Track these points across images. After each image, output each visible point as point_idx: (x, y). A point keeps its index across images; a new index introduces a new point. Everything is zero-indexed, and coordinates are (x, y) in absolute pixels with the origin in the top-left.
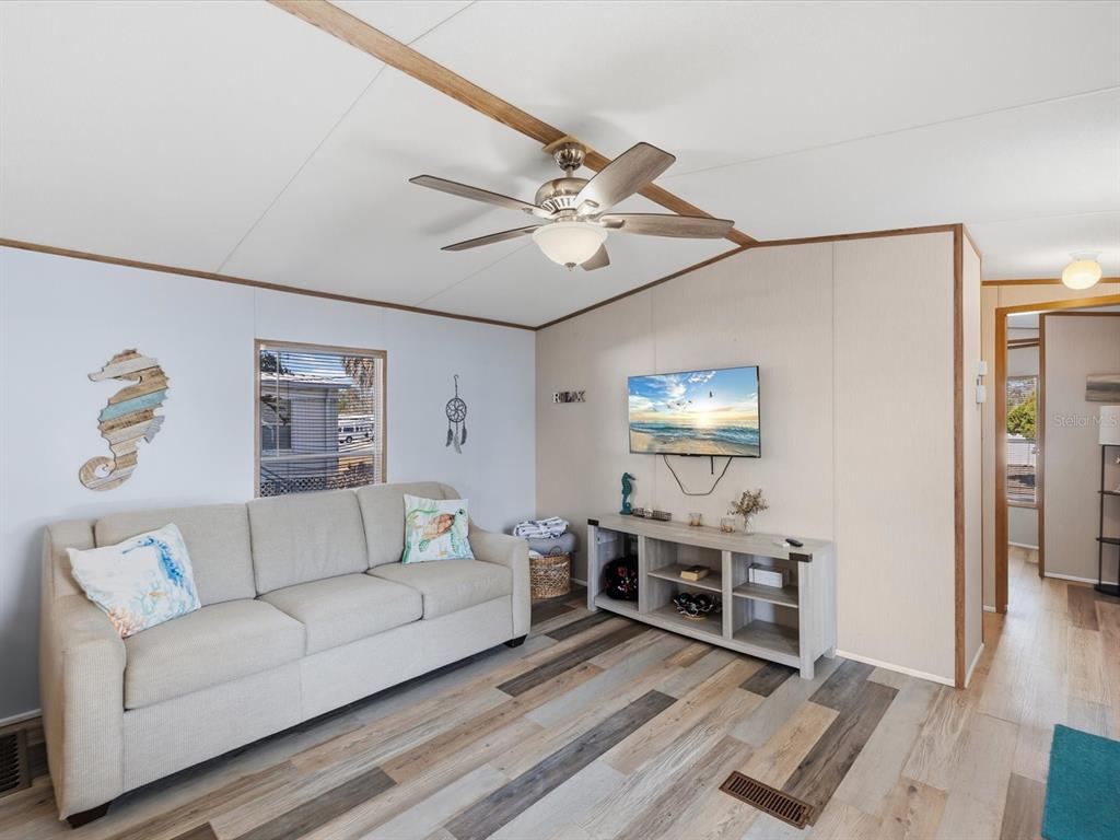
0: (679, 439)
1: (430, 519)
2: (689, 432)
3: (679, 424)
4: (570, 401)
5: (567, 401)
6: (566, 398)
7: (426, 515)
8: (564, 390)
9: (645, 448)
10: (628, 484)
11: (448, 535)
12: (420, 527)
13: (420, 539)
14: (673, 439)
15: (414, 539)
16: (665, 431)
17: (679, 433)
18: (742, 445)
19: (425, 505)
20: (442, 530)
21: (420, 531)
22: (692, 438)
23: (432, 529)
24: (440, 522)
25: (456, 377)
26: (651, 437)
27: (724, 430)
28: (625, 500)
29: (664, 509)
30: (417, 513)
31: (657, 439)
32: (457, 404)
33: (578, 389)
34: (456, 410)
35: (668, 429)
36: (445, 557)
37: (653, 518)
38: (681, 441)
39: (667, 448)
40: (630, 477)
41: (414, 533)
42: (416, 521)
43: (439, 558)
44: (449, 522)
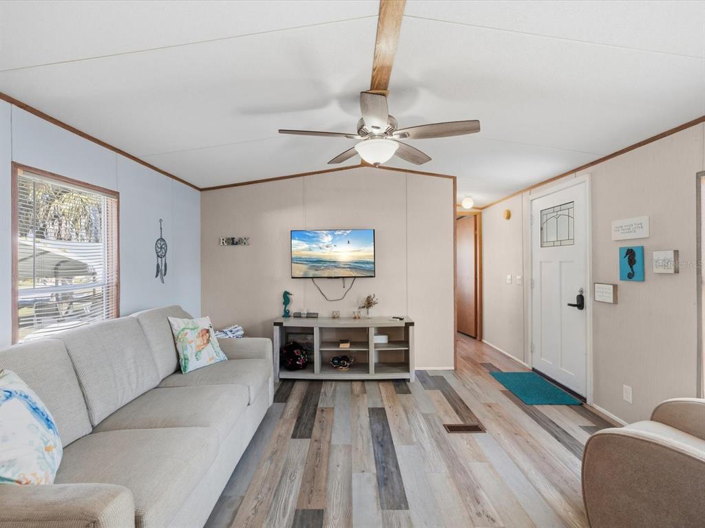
0: (327, 268)
1: (197, 334)
2: (334, 264)
3: (328, 259)
4: (237, 244)
5: (233, 244)
6: (232, 242)
7: (193, 332)
8: (230, 236)
9: (301, 274)
10: (286, 298)
11: (210, 344)
12: (192, 341)
13: (194, 351)
14: (322, 268)
15: (189, 352)
16: (317, 263)
17: (328, 264)
18: (365, 270)
19: (188, 323)
20: (205, 342)
21: (193, 344)
22: (336, 267)
23: (199, 342)
24: (203, 336)
25: (161, 220)
26: (306, 266)
27: (356, 263)
28: (285, 308)
29: (312, 311)
30: (186, 331)
31: (311, 268)
32: (162, 243)
33: (243, 236)
34: (161, 248)
35: (319, 261)
36: (213, 362)
37: (307, 317)
38: (328, 269)
39: (318, 273)
40: (288, 293)
41: (189, 347)
42: (187, 337)
43: (210, 363)
44: (207, 334)
